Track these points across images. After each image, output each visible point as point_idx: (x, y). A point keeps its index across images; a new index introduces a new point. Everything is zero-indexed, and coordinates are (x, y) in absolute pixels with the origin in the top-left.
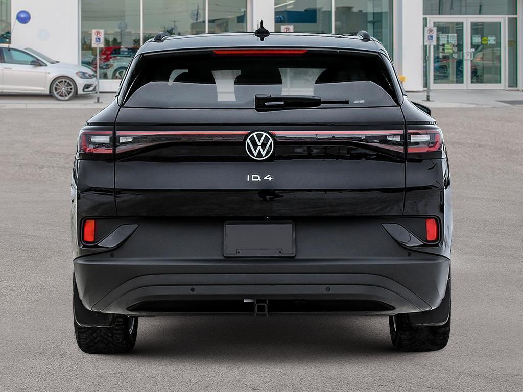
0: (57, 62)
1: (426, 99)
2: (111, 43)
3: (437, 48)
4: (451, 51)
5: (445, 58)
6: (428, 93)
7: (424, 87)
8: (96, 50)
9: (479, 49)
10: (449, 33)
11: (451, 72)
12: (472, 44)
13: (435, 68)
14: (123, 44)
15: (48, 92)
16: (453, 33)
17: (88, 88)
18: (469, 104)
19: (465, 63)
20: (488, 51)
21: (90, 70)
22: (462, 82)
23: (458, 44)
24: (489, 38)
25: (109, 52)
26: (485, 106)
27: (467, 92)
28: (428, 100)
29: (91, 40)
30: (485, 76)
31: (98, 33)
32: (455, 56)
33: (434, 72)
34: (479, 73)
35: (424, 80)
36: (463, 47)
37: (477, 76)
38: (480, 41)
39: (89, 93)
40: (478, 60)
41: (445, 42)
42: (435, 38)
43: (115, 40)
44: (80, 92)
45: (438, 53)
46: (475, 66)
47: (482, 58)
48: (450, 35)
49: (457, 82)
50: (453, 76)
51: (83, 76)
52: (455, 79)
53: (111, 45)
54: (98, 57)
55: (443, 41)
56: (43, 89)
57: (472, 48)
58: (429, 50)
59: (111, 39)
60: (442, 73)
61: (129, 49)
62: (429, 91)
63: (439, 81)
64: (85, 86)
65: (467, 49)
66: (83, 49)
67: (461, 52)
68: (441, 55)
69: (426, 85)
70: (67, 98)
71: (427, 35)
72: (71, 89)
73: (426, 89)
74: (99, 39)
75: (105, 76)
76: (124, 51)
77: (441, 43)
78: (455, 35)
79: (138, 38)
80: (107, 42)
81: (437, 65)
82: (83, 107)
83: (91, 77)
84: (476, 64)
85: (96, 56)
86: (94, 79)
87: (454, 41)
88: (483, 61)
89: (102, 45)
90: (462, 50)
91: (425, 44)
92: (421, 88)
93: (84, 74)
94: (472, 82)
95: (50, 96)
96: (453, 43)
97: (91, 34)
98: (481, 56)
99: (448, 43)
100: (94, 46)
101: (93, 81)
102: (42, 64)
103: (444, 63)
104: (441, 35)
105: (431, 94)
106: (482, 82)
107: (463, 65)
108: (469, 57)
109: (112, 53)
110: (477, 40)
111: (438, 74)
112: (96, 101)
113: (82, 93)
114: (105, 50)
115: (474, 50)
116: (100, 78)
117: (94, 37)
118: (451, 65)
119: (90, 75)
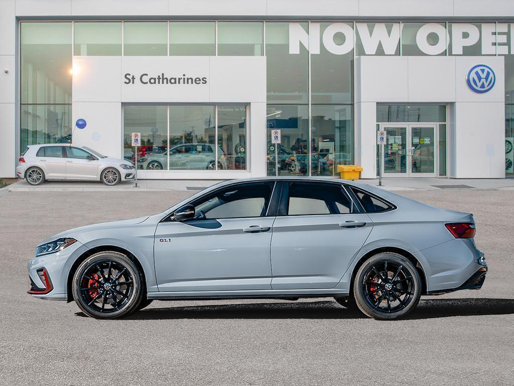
0: (106, 157)
1: (378, 184)
2: (146, 143)
3: (386, 146)
4: (397, 149)
5: (393, 154)
6: (380, 180)
7: (377, 175)
8: (135, 149)
9: (418, 147)
10: (395, 135)
11: (397, 164)
12: (412, 144)
13: (385, 162)
14: (154, 143)
15: (99, 179)
16: (398, 135)
17: (129, 176)
18: (410, 188)
19: (407, 157)
20: (424, 149)
21: (130, 163)
22: (406, 172)
23: (402, 144)
24: (425, 139)
25: (144, 150)
26: (422, 190)
27: (409, 179)
28: (380, 185)
29: (131, 140)
30: (422, 167)
31: (136, 136)
32: (400, 152)
33: (385, 164)
34: (418, 165)
35: (377, 170)
36: (406, 146)
37: (416, 167)
38: (418, 141)
39: (129, 180)
40: (417, 155)
41: (393, 142)
42: (385, 139)
43: (149, 140)
44: (123, 179)
45: (387, 150)
46: (415, 160)
47: (420, 154)
48: (396, 137)
49: (401, 172)
50: (398, 168)
51: (125, 167)
52: (400, 170)
53: (146, 144)
54: (136, 153)
55: (391, 141)
56: (96, 177)
57: (412, 146)
58: (381, 148)
59: (146, 140)
60: (390, 165)
61: (159, 147)
62: (380, 178)
63: (388, 171)
64: (127, 174)
65: (409, 147)
66: (125, 147)
67: (405, 150)
68: (390, 152)
69: (378, 174)
70: (113, 184)
71: (379, 137)
72: (116, 177)
73: (379, 177)
74: (137, 140)
75: (141, 167)
76: (155, 149)
77: (390, 143)
78: (400, 137)
79: (166, 139)
80: (143, 142)
81: (386, 159)
82: (125, 190)
83: (131, 168)
84: (415, 159)
85: (135, 152)
86: (133, 170)
87: (399, 141)
88: (421, 156)
89: (139, 144)
90: (405, 148)
91: (378, 144)
92: (375, 176)
93: (126, 165)
94: (412, 172)
95: (101, 182)
96: (398, 143)
97: (131, 136)
98: (419, 153)
99: (395, 143)
100: (133, 145)
101: (132, 171)
102: (95, 158)
103: (392, 157)
104: (390, 137)
105: (382, 181)
106: (420, 172)
107: (406, 159)
108: (410, 154)
109: (146, 151)
110: (416, 140)
111: (387, 165)
112: (135, 186)
113: (125, 180)
114: (141, 148)
115: (414, 148)
116: (138, 169)
117: (133, 138)
118: (397, 159)
119: (130, 167)
